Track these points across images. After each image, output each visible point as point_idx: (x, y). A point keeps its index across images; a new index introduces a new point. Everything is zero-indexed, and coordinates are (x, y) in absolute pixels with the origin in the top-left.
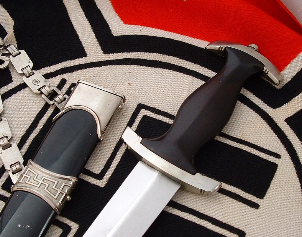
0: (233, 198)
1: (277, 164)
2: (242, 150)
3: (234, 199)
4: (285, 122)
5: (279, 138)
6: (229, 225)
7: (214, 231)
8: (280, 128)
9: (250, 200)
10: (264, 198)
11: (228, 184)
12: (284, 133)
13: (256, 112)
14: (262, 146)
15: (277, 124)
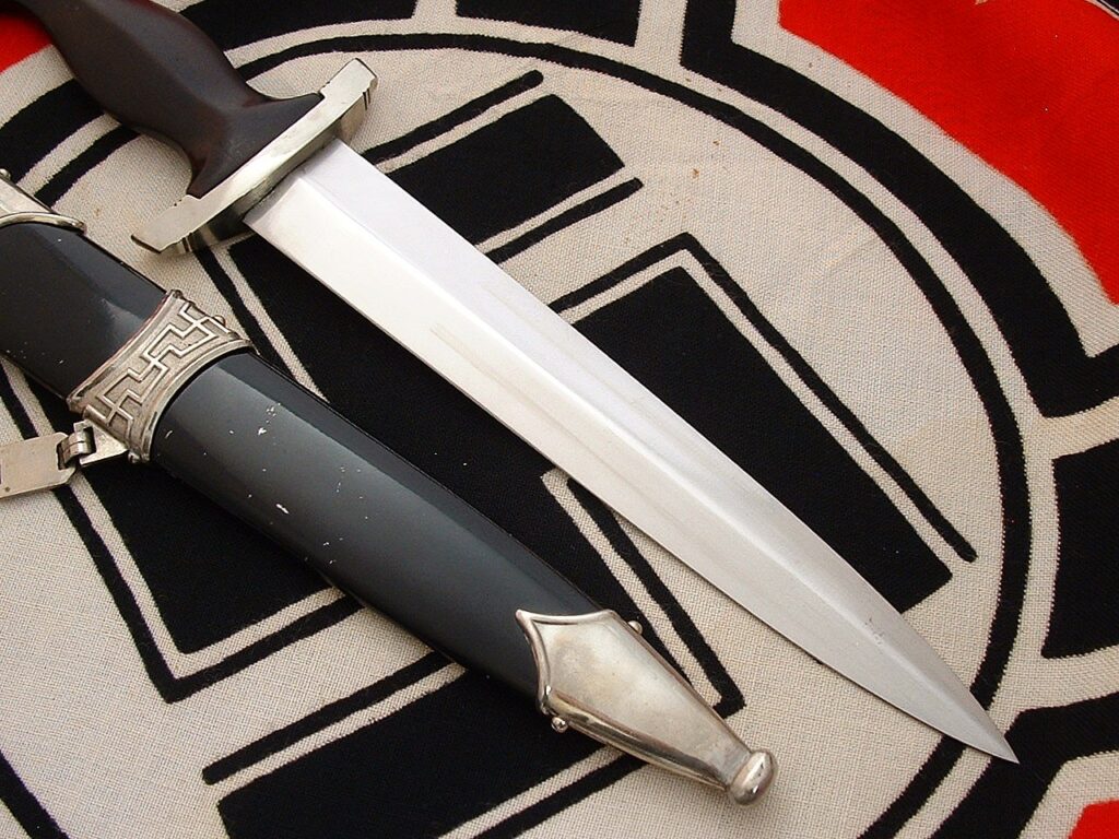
1: (951, 574)
4: (1053, 465)
12: (1029, 498)
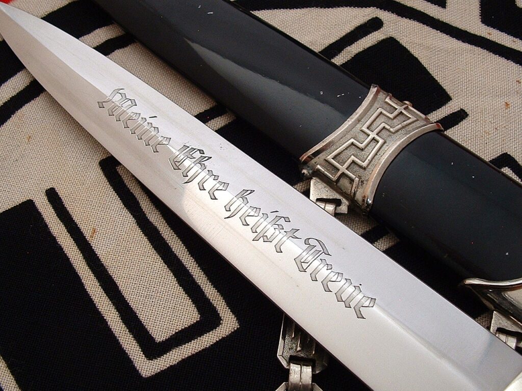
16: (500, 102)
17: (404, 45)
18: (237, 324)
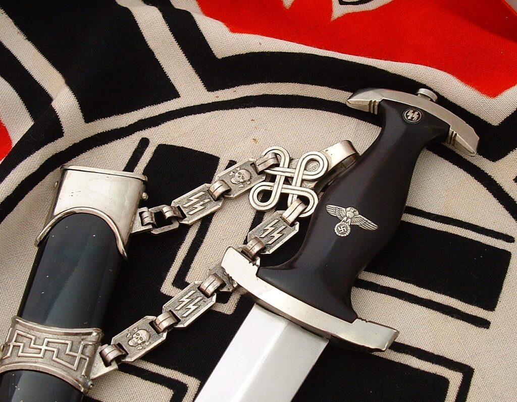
0: (446, 314)
1: (510, 252)
2: (451, 234)
3: (448, 315)
4: (515, 182)
5: (508, 211)
6: (445, 358)
7: (423, 369)
8: (507, 193)
9: (474, 314)
10: (496, 309)
11: (436, 292)
13: (465, 170)
14: (481, 224)
15: (501, 187)
16: (249, 141)
17: (169, 144)
18: (198, 381)
